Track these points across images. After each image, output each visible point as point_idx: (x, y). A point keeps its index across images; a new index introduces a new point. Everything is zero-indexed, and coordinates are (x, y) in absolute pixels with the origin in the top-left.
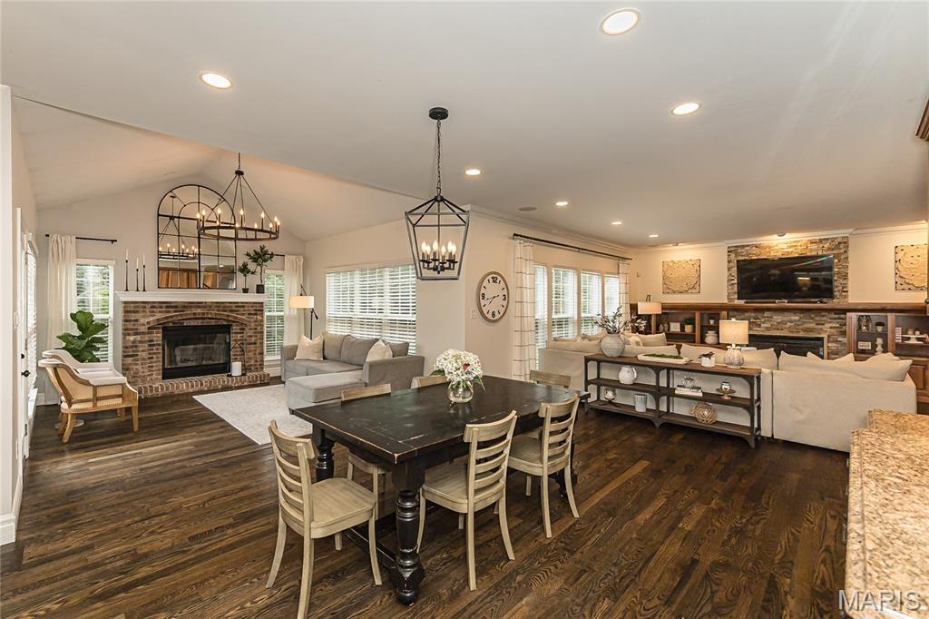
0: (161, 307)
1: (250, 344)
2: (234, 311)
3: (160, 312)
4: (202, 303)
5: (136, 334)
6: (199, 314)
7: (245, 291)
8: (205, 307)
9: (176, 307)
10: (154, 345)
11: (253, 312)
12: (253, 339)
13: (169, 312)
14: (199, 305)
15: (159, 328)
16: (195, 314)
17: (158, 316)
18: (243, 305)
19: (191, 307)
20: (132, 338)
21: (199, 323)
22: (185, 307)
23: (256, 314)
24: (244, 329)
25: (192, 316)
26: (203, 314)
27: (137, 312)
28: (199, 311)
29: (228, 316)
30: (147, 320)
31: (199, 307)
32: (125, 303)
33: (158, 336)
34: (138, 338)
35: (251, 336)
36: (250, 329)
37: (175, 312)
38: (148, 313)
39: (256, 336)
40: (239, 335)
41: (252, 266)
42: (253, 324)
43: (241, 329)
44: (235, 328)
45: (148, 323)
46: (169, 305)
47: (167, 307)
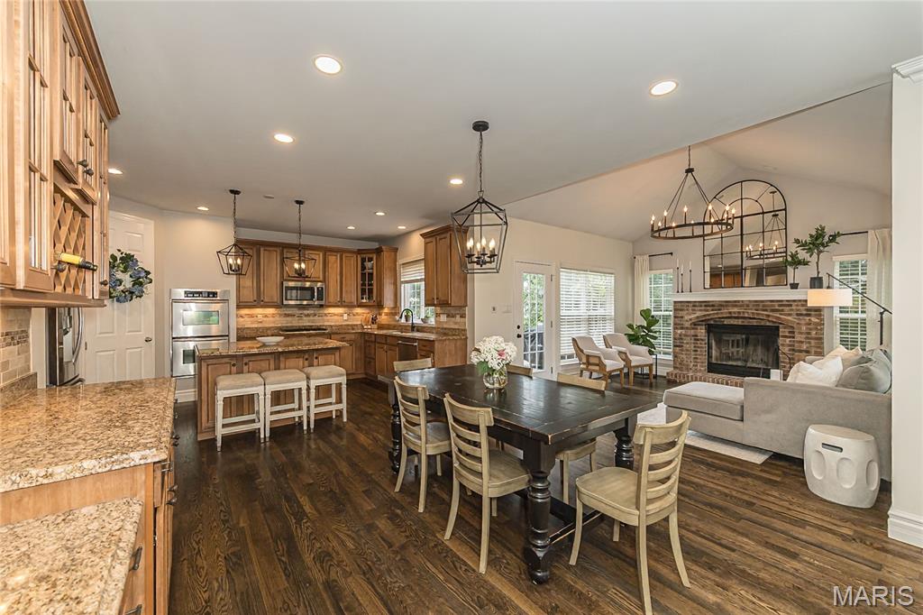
0: (701, 306)
1: (801, 351)
2: (777, 310)
3: (701, 310)
4: (739, 301)
5: (682, 328)
6: (734, 313)
7: (794, 286)
8: (741, 306)
9: (713, 306)
10: (698, 340)
11: (805, 312)
12: (804, 347)
13: (707, 311)
14: (735, 303)
15: (702, 325)
16: (730, 313)
17: (698, 314)
18: (789, 303)
19: (727, 306)
20: (679, 331)
21: (739, 322)
22: (721, 305)
23: (809, 315)
24: (793, 332)
25: (728, 315)
26: (739, 313)
27: (682, 310)
28: (736, 310)
29: (768, 316)
30: (690, 317)
31: (736, 306)
32: (675, 302)
33: (702, 332)
34: (683, 332)
35: (802, 342)
36: (801, 333)
37: (713, 310)
38: (691, 311)
39: (810, 343)
40: (788, 340)
41: (803, 255)
42: (804, 328)
43: (790, 332)
44: (782, 331)
45: (690, 320)
46: (707, 304)
47: (706, 306)
